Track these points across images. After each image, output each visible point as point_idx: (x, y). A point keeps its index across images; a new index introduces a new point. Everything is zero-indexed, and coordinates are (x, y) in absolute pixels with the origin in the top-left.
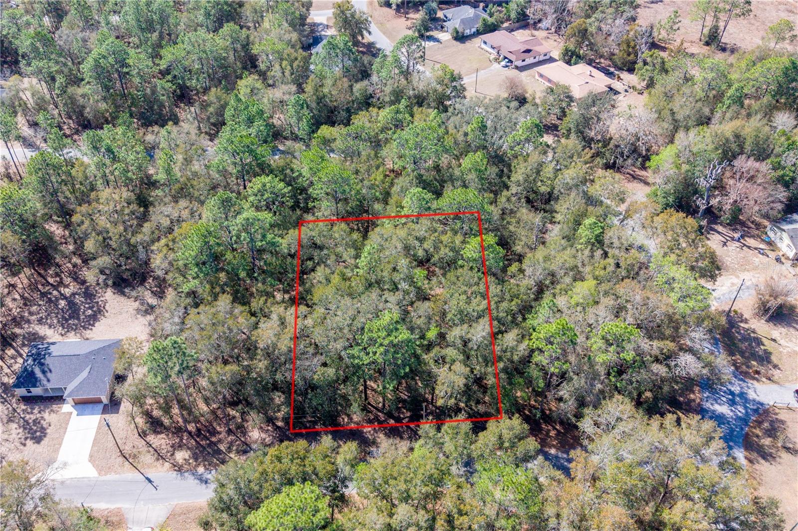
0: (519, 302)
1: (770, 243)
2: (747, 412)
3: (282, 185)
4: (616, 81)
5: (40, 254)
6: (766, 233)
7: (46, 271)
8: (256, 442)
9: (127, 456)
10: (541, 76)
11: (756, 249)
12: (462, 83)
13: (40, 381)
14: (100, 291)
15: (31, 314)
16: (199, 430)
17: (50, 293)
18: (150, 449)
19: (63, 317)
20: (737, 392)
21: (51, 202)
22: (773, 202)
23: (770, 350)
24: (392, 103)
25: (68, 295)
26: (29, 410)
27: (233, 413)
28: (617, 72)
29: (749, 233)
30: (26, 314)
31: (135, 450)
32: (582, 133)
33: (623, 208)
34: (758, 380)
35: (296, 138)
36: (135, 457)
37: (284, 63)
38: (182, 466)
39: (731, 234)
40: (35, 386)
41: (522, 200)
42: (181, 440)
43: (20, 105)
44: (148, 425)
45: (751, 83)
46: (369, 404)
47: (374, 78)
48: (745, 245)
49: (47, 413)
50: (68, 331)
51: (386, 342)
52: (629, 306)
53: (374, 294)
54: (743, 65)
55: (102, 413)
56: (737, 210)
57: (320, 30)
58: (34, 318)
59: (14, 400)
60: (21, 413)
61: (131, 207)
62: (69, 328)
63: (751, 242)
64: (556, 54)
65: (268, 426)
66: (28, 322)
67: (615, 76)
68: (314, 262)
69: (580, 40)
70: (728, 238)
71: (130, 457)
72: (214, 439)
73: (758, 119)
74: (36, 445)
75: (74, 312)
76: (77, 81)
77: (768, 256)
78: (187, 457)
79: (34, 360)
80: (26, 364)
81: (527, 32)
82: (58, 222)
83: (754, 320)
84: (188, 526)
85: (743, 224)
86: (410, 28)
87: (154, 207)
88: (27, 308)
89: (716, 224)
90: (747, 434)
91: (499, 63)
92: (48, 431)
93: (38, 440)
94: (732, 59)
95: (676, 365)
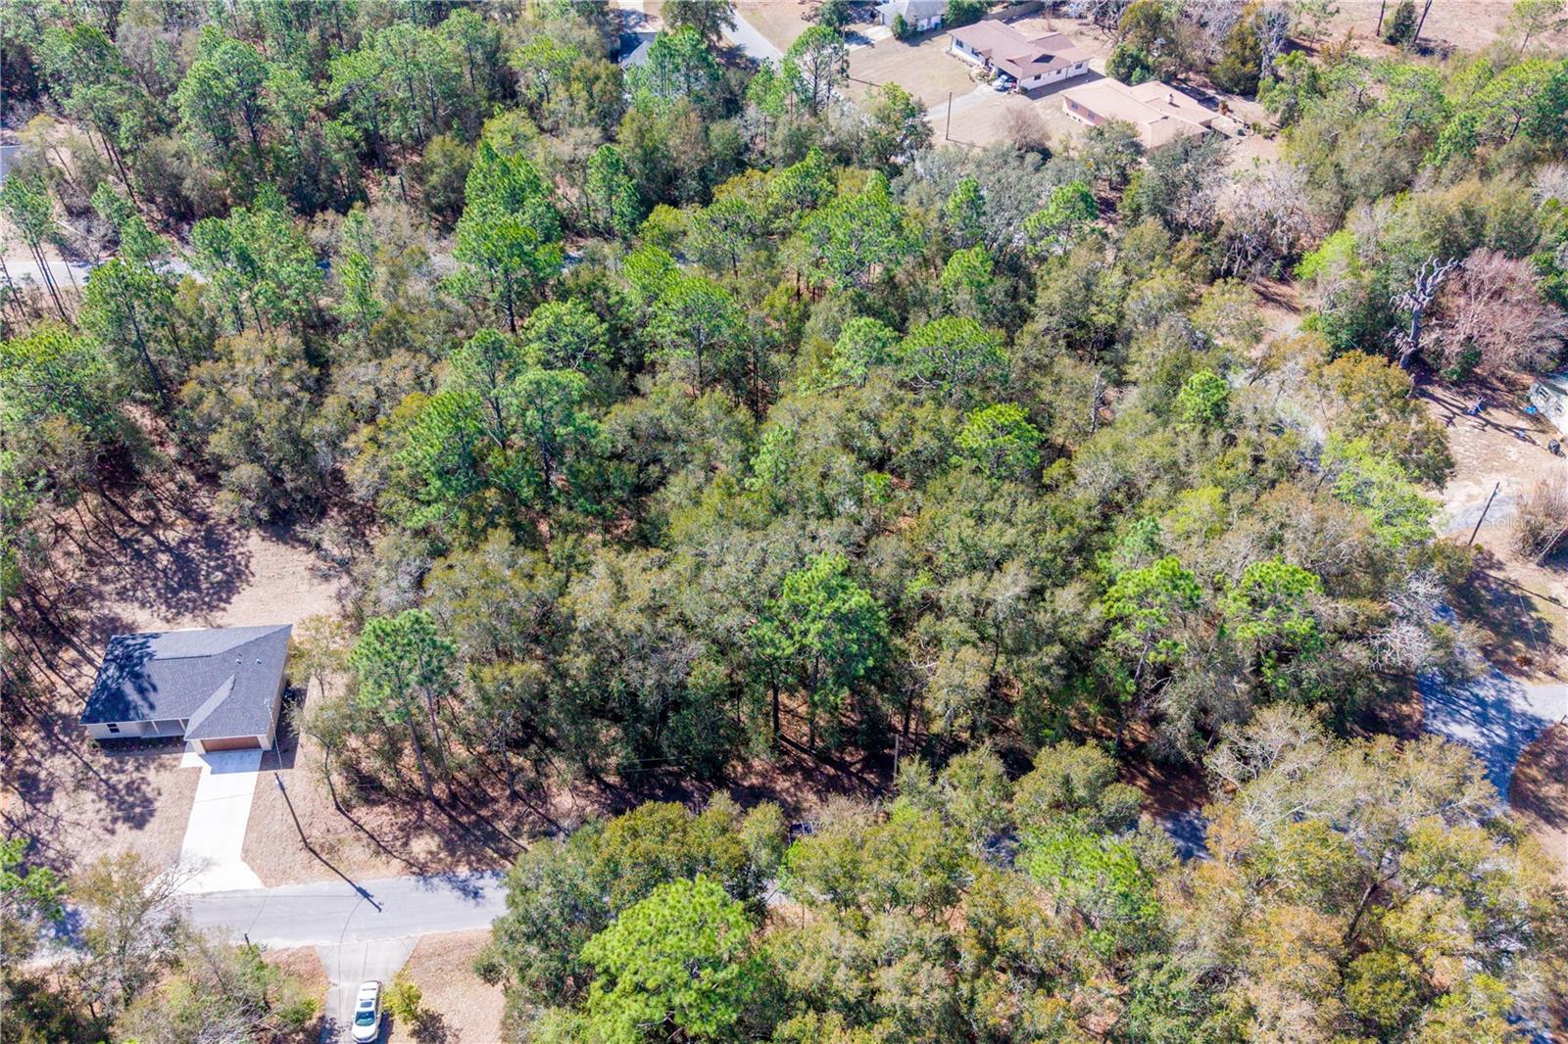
0: (1075, 531)
1: (1537, 418)
2: (1511, 737)
3: (592, 318)
4: (1219, 114)
5: (112, 465)
6: (1528, 400)
7: (126, 497)
8: (568, 815)
9: (317, 849)
10: (1074, 106)
11: (1510, 429)
12: (926, 119)
13: (135, 708)
14: (237, 534)
15: (104, 580)
16: (453, 795)
17: (138, 541)
18: (362, 834)
19: (167, 586)
20: (1490, 699)
21: (133, 360)
22: (1542, 338)
23: (1549, 618)
24: (789, 161)
25: (173, 544)
26: (117, 766)
27: (517, 760)
28: (1220, 98)
29: (1494, 399)
30: (94, 582)
31: (330, 837)
32: (1163, 213)
33: (1257, 352)
34: (1529, 677)
35: (606, 233)
36: (332, 849)
37: (576, 86)
38: (425, 865)
39: (1462, 401)
40: (125, 718)
41: (1060, 342)
42: (421, 815)
43: (51, 177)
44: (353, 788)
45: (1488, 111)
46: (783, 738)
47: (751, 112)
48: (1488, 422)
49: (153, 771)
50: (178, 613)
51: (827, 611)
52: (1288, 535)
53: (791, 523)
54: (1471, 77)
55: (261, 769)
56: (1472, 355)
57: (632, 23)
58: (109, 588)
59: (85, 747)
60: (102, 772)
61: (297, 365)
62: (180, 608)
63: (1499, 416)
64: (1099, 65)
65: (590, 783)
66: (100, 596)
67: (1217, 105)
68: (663, 467)
69: (1150, 34)
70: (1455, 410)
71: (322, 850)
72: (484, 813)
73: (1507, 179)
74: (135, 832)
75: (186, 576)
76: (164, 126)
77: (1534, 443)
78: (434, 849)
79: (121, 668)
80: (104, 677)
81: (1039, 22)
82: (143, 403)
83: (1514, 563)
84: (447, 978)
85: (1482, 383)
86: (809, 19)
87: (341, 366)
88: (95, 569)
89: (1431, 383)
90: (1514, 778)
91: (989, 83)
92: (157, 805)
93: (139, 823)
94: (1444, 68)
95: (1383, 646)
